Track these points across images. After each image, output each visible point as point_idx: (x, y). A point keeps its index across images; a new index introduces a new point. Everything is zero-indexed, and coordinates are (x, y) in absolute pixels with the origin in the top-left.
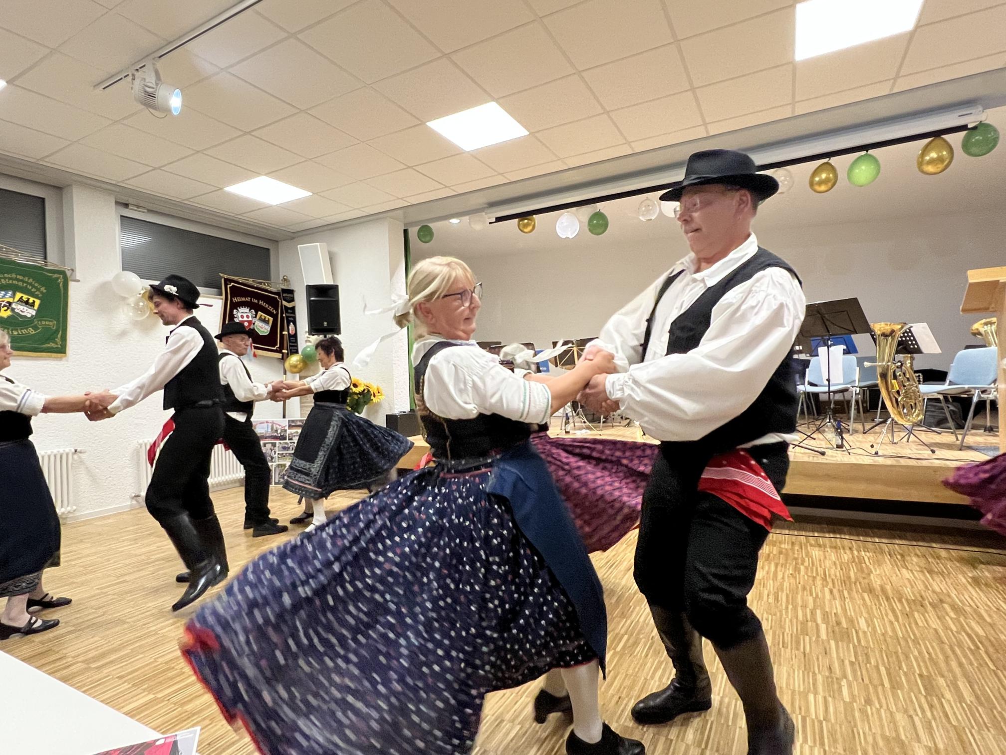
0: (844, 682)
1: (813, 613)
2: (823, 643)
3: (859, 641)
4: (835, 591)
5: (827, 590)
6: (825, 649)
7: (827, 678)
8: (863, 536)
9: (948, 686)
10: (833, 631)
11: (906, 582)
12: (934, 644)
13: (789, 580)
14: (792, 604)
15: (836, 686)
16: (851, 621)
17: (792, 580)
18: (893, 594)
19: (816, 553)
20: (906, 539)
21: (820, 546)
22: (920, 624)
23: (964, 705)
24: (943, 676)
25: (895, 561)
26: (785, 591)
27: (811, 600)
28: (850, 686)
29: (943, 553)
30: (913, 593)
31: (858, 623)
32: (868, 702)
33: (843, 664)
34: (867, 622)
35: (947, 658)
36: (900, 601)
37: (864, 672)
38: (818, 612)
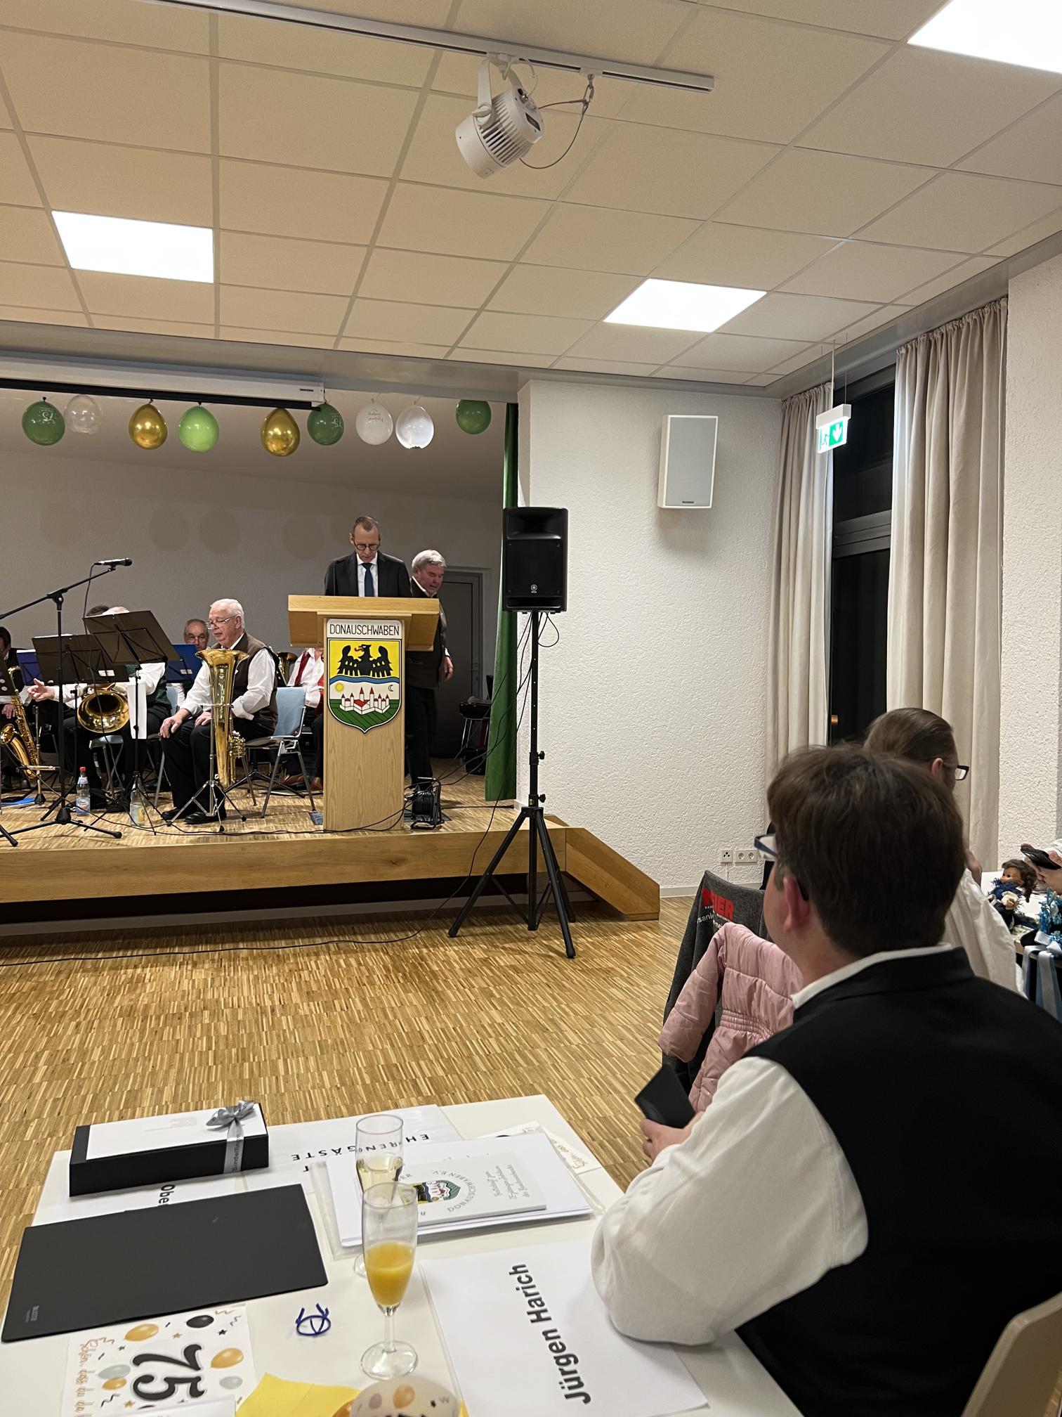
0: (34, 1124)
1: (38, 1057)
2: (32, 1087)
3: (80, 1073)
4: (84, 1024)
5: (73, 1024)
6: (31, 1093)
7: (15, 1123)
8: (162, 947)
9: (152, 1094)
10: (53, 1071)
11: (180, 993)
12: (166, 1057)
13: (27, 1021)
14: (15, 1053)
15: (22, 1127)
16: (83, 1053)
17: (32, 1021)
18: (155, 1012)
19: (83, 980)
20: (215, 943)
21: (96, 969)
22: (165, 1038)
23: (157, 1107)
24: (153, 1086)
25: (182, 973)
26: (13, 1038)
27: (45, 1040)
28: (39, 1125)
29: (244, 953)
30: (179, 1006)
31: (92, 1054)
32: (50, 1135)
33: (45, 1104)
34: (103, 1052)
35: (170, 1066)
36: (158, 1018)
37: (67, 1104)
38: (46, 1053)
